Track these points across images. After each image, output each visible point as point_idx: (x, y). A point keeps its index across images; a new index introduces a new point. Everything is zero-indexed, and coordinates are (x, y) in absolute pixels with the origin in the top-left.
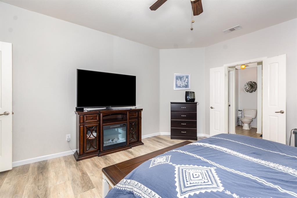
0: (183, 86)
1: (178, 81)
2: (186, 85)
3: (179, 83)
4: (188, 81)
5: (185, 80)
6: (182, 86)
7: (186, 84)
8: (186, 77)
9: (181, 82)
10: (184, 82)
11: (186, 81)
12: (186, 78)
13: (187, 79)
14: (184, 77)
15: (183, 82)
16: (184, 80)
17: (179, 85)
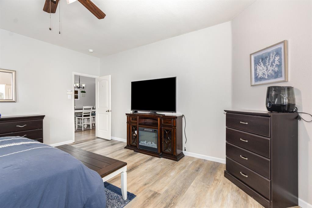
0: (268, 76)
1: (258, 67)
2: (275, 73)
3: (262, 70)
4: (280, 62)
5: (274, 61)
6: (266, 77)
7: (276, 69)
8: (275, 53)
9: (265, 68)
10: (272, 65)
11: (277, 62)
12: (275, 55)
13: (277, 58)
14: (271, 55)
15: (269, 67)
16: (271, 60)
17: (260, 75)
